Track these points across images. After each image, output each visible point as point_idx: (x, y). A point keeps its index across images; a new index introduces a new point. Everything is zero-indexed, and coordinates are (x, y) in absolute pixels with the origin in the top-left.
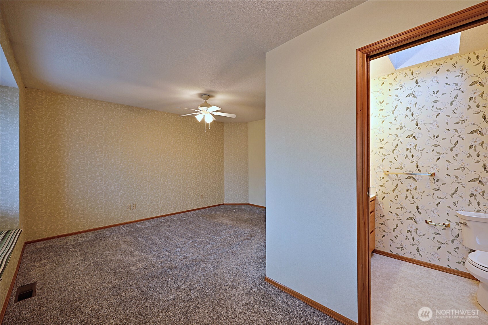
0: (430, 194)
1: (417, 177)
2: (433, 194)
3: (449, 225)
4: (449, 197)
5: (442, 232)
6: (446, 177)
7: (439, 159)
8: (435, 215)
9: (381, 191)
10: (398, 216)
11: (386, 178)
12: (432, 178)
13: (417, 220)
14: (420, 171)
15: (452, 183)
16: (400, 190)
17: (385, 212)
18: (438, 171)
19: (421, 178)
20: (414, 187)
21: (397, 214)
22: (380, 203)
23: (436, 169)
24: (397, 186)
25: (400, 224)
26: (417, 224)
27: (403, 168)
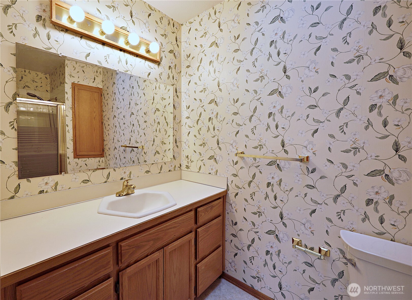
0: (301, 194)
1: (282, 164)
2: (306, 195)
3: (328, 252)
4: (330, 201)
5: (317, 263)
6: (326, 166)
7: (316, 131)
8: (306, 232)
9: (233, 185)
10: (254, 226)
11: (241, 164)
12: (304, 166)
13: (280, 236)
14: (287, 154)
15: (336, 177)
16: (258, 183)
17: (238, 218)
18: (315, 154)
19: (287, 166)
20: (277, 179)
21: (253, 223)
22: (232, 202)
23: (312, 149)
24: (254, 177)
25: (256, 240)
26: (280, 242)
27: (263, 148)
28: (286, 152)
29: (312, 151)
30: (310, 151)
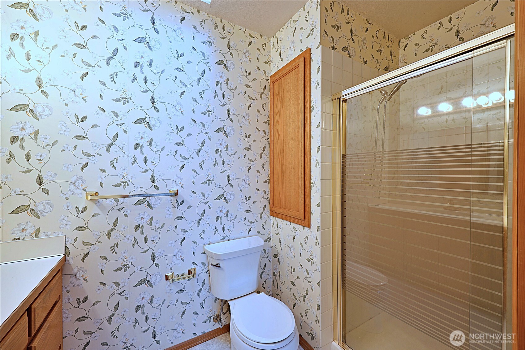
0: (172, 228)
1: (152, 200)
2: (176, 227)
6: (191, 197)
7: (183, 167)
8: (178, 262)
12: (174, 199)
14: (158, 189)
15: (198, 205)
16: (122, 229)
18: (183, 187)
19: (158, 202)
20: (147, 219)
22: (75, 270)
23: (180, 183)
24: (116, 223)
27: (128, 185)
28: (156, 187)
29: (180, 185)
30: (179, 185)
